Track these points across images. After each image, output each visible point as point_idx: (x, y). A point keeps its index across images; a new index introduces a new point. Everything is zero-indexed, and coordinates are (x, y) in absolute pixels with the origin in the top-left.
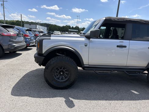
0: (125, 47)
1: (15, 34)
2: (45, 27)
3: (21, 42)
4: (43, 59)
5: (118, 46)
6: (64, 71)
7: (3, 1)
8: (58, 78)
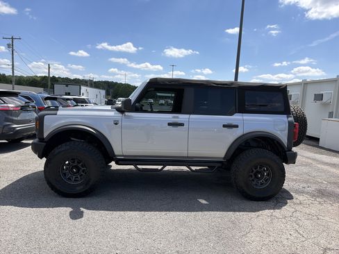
0: (182, 125)
1: (17, 107)
2: (101, 91)
3: (29, 121)
4: (43, 146)
5: (169, 124)
6: (80, 165)
7: (12, 39)
8: (69, 179)
